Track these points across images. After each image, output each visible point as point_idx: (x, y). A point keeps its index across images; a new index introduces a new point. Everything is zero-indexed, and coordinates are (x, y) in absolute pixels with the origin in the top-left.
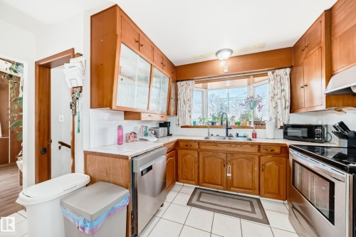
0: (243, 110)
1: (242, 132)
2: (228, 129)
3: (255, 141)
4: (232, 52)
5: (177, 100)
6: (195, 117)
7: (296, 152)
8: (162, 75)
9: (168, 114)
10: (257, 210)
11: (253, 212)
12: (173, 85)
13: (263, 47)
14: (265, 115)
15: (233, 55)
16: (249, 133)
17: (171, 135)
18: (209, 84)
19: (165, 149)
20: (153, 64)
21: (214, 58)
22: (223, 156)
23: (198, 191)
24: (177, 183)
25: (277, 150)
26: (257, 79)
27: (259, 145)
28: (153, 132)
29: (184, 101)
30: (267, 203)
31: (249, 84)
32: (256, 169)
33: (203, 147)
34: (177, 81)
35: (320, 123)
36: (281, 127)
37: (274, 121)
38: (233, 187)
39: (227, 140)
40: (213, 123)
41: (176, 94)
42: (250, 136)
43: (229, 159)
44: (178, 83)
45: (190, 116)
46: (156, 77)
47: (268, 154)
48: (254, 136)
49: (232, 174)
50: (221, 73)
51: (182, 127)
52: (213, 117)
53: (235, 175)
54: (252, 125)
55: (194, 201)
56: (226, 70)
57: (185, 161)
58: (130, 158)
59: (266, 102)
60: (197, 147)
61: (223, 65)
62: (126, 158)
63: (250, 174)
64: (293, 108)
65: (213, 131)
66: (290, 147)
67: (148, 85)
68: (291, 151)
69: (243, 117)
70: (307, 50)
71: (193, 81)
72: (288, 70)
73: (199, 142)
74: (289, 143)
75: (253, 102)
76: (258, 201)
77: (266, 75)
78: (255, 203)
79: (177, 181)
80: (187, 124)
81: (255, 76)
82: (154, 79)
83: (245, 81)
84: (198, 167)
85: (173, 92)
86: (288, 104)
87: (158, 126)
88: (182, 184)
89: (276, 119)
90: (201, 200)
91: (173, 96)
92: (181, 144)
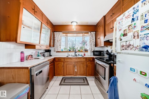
0: (81, 45)
1: (80, 54)
2: (75, 52)
3: (85, 57)
4: (77, 23)
5: (54, 40)
6: (62, 48)
7: (96, 60)
8: (47, 28)
9: (50, 46)
10: (86, 81)
11: (84, 82)
12: (52, 33)
13: (87, 23)
14: (88, 47)
15: (78, 24)
16: (83, 54)
17: (51, 56)
18: (68, 35)
19: (49, 62)
20: (42, 22)
21: (71, 24)
22: (74, 63)
23: (64, 79)
24: (54, 77)
25: (91, 60)
26: (85, 34)
27: (86, 58)
28: (42, 55)
29: (58, 41)
30: (89, 78)
31: (83, 36)
32: (85, 67)
33: (65, 60)
34: (54, 32)
35: (102, 50)
36: (93, 52)
37: (90, 49)
38: (78, 75)
39: (75, 57)
40: (70, 50)
41: (54, 37)
42: (83, 55)
43: (76, 64)
44: (55, 33)
45: (60, 47)
46: (44, 28)
47: (89, 61)
48: (85, 55)
49: (77, 70)
50: (73, 31)
51: (57, 52)
52: (70, 48)
53: (78, 70)
54: (84, 51)
55: (62, 83)
56: (75, 30)
57: (58, 67)
58: (29, 68)
59: (88, 43)
60: (63, 60)
61: (74, 27)
62: (27, 68)
63: (83, 69)
64: (96, 45)
65: (70, 53)
66: (95, 58)
67: (40, 32)
68: (95, 59)
69: (81, 48)
70: (99, 27)
71: (62, 32)
72: (95, 32)
73: (64, 58)
74: (95, 57)
75: (84, 43)
76: (86, 78)
77: (88, 33)
78: (85, 79)
79: (55, 76)
80: (59, 51)
81: (85, 33)
82: (43, 30)
83: (81, 35)
84: (64, 68)
85: (52, 36)
86: (95, 44)
87: (45, 51)
88: (57, 77)
89: (91, 49)
90: (65, 82)
91: (52, 38)
92: (56, 60)
